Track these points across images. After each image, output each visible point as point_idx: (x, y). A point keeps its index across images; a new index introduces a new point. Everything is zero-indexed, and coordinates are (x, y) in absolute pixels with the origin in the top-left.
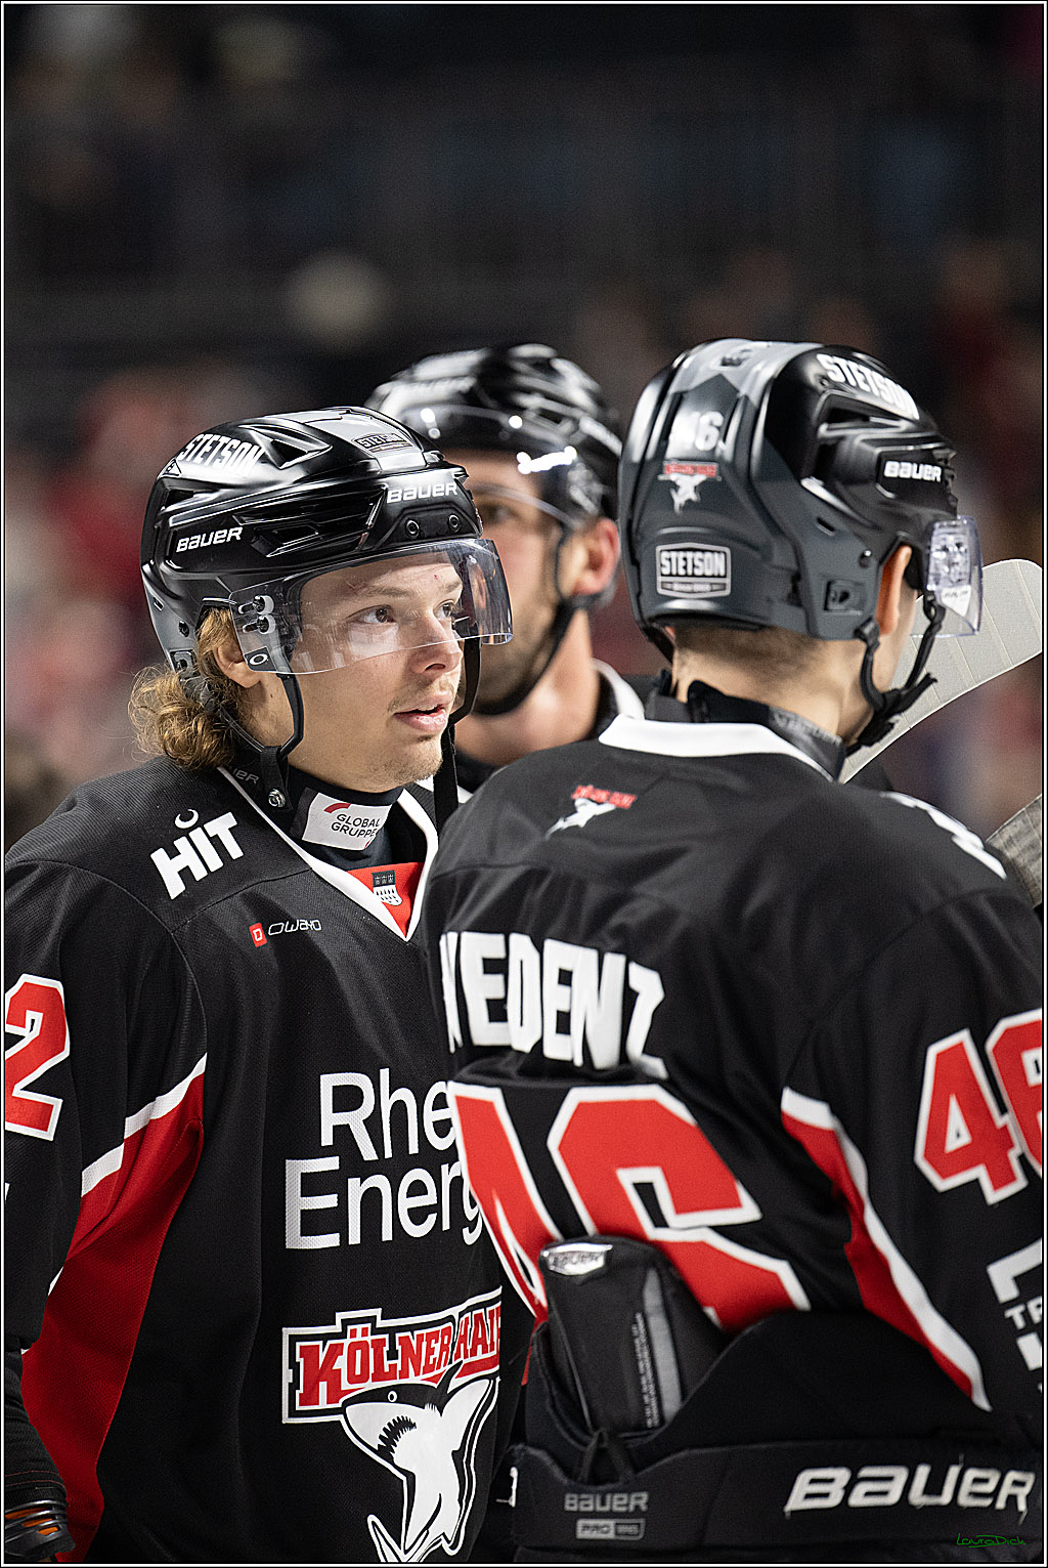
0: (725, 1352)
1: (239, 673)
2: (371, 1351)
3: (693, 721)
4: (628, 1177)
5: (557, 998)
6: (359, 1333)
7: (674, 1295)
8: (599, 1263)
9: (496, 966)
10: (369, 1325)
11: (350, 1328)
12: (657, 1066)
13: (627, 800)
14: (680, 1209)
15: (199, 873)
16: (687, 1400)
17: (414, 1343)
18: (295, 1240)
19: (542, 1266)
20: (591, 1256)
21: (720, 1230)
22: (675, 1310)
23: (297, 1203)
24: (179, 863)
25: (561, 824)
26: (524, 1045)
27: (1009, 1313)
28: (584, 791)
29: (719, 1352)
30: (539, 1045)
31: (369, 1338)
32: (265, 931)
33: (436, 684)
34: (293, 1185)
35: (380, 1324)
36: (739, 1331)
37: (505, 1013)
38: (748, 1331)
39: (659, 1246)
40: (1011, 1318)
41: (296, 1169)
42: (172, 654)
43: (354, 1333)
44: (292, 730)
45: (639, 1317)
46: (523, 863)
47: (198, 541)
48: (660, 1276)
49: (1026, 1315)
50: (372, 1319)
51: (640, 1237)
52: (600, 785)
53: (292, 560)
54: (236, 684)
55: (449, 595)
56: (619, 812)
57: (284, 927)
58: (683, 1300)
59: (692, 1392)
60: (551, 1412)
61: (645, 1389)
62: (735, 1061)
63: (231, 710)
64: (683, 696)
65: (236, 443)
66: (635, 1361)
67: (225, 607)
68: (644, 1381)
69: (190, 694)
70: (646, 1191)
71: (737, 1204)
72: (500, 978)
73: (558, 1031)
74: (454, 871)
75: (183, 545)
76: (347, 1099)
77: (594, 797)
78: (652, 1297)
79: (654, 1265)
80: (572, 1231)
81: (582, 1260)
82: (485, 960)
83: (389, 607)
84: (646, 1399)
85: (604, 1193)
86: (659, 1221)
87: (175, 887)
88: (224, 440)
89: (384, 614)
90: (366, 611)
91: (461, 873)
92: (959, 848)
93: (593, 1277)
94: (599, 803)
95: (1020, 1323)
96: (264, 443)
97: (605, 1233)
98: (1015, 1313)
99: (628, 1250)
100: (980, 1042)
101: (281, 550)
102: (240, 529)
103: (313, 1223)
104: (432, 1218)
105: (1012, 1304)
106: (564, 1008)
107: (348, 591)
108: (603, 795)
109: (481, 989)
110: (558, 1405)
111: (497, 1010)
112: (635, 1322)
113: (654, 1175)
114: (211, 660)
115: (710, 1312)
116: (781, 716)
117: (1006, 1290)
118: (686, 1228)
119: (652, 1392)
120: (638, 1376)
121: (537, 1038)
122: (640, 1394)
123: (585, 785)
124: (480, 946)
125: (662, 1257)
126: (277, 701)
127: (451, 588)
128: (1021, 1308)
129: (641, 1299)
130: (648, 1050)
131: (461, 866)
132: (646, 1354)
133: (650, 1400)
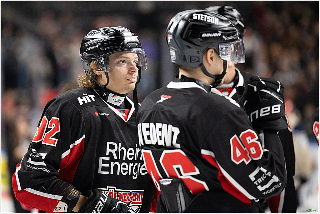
0: (194, 198)
1: (97, 73)
2: (114, 194)
3: (182, 82)
4: (175, 167)
5: (159, 133)
6: (111, 191)
7: (184, 188)
8: (170, 183)
9: (148, 129)
10: (113, 190)
11: (109, 189)
12: (178, 146)
13: (170, 97)
14: (185, 172)
15: (86, 102)
16: (187, 208)
17: (122, 194)
18: (100, 172)
19: (159, 183)
20: (169, 181)
21: (192, 176)
22: (184, 191)
23: (101, 165)
24: (82, 100)
25: (158, 102)
26: (154, 143)
27: (254, 183)
28: (163, 96)
29: (193, 199)
30: (157, 143)
31: (113, 192)
32: (98, 114)
33: (133, 75)
34: (101, 161)
35: (116, 190)
36: (196, 195)
37: (150, 138)
38: (198, 195)
39: (181, 179)
40: (255, 184)
41: (102, 159)
42: (85, 70)
43: (110, 191)
44: (107, 82)
45: (178, 192)
46: (152, 109)
47: (90, 48)
48: (182, 185)
49: (258, 182)
50: (114, 189)
51: (177, 177)
52: (165, 95)
53: (107, 51)
54: (97, 75)
55: (136, 59)
56: (168, 99)
57: (102, 114)
58: (186, 189)
59: (188, 206)
60: (161, 210)
61: (179, 206)
62: (192, 145)
63: (96, 79)
64: (180, 78)
65: (98, 31)
66: (177, 201)
67: (95, 60)
68: (178, 204)
69: (88, 77)
70: (178, 169)
71: (195, 171)
72: (149, 131)
73: (160, 140)
74: (141, 112)
75: (88, 49)
76: (112, 147)
77: (164, 97)
78: (180, 189)
79: (180, 183)
80: (165, 177)
81: (167, 182)
82: (146, 128)
83: (125, 60)
84: (179, 208)
85: (170, 170)
86: (181, 175)
87: (81, 103)
88: (95, 31)
89: (124, 62)
90: (120, 61)
91: (142, 113)
92: (231, 102)
93: (169, 185)
94: (165, 98)
95: (257, 184)
96: (103, 31)
97: (171, 177)
98: (256, 183)
99: (176, 180)
100: (238, 137)
101: (105, 49)
102: (98, 46)
103: (104, 169)
104: (127, 172)
105: (255, 181)
106: (160, 135)
107: (118, 57)
108: (166, 96)
109: (146, 133)
110: (162, 209)
111: (149, 137)
112: (177, 193)
113: (179, 166)
114: (92, 70)
115: (191, 191)
116: (197, 81)
117: (253, 179)
118: (186, 176)
119: (180, 206)
120: (177, 203)
121: (156, 141)
122: (178, 207)
123: (163, 95)
124: (145, 125)
125: (182, 181)
126: (104, 77)
127: (136, 58)
128: (256, 182)
129: (178, 189)
130: (177, 143)
131: (142, 111)
132: (179, 199)
133: (180, 208)
